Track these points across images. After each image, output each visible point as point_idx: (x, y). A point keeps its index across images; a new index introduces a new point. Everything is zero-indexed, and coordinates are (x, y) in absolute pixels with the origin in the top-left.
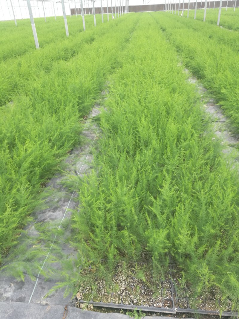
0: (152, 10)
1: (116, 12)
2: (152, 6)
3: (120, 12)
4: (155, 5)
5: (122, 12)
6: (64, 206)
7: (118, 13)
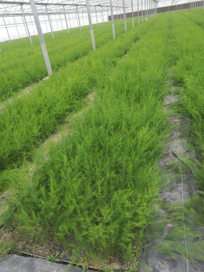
0: (179, 9)
1: (146, 15)
2: (179, 5)
3: (149, 14)
4: (181, 4)
5: (151, 14)
6: (179, 187)
7: (148, 15)
